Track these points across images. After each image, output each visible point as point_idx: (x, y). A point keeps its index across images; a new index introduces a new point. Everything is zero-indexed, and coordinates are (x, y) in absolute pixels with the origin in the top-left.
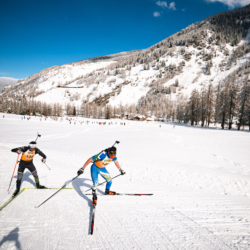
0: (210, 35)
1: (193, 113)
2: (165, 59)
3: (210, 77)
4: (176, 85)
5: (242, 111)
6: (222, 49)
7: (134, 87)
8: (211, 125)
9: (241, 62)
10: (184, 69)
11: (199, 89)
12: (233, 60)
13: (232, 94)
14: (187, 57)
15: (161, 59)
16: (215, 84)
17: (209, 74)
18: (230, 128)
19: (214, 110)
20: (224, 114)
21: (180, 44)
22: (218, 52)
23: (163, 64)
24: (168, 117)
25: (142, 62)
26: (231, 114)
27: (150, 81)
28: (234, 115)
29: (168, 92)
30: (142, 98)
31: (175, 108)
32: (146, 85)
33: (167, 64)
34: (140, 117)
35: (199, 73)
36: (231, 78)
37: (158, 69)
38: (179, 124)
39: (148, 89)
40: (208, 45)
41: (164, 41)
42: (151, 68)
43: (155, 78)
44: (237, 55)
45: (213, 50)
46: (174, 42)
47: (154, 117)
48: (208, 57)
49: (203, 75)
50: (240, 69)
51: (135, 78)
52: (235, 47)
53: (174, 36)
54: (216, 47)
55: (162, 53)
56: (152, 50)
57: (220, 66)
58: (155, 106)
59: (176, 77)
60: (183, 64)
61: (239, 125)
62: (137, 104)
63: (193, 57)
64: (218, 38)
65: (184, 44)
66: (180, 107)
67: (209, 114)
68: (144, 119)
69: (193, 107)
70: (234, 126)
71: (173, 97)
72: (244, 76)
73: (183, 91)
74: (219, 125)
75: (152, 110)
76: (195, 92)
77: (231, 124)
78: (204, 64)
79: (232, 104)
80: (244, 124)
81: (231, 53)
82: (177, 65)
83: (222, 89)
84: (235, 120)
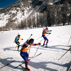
0: (22, 5)
1: (22, 26)
2: (11, 11)
3: (24, 16)
4: (16, 19)
5: (33, 24)
6: (26, 9)
7: (3, 21)
8: (27, 28)
9: (31, 12)
10: (17, 14)
11: (23, 20)
12: (29, 12)
13: (30, 20)
14: (18, 11)
15: (10, 11)
16: (26, 18)
17: (24, 15)
18: (31, 28)
19: (27, 24)
20: (29, 25)
21: (14, 7)
22: (25, 10)
23: (11, 13)
24: (16, 28)
25: (3, 12)
26: (31, 25)
27: (8, 18)
28: (32, 25)
29: (14, 21)
30: (7, 24)
31: (17, 25)
32: (7, 20)
33: (12, 13)
34: (8, 29)
35: (22, 15)
36: (29, 16)
37: (10, 14)
38: (19, 29)
39: (8, 21)
40: (22, 7)
41: (10, 6)
42: (7, 14)
43: (9, 17)
44: (29, 10)
45: (24, 9)
46: (13, 6)
47: (12, 29)
48: (23, 11)
49: (23, 16)
50: (31, 14)
51: (2, 17)
52: (29, 8)
53: (12, 4)
54: (24, 8)
55: (10, 9)
56: (6, 8)
57: (26, 13)
58: (11, 26)
59: (16, 17)
60: (17, 13)
61: (33, 27)
62: (5, 26)
63: (19, 11)
64: (24, 6)
65: (16, 7)
66: (19, 25)
67: (26, 26)
68: (9, 30)
69: (22, 24)
70: (32, 28)
71: (16, 22)
72: (32, 16)
73: (18, 20)
74: (29, 28)
75: (11, 27)
76: (22, 21)
77: (31, 27)
78: (22, 13)
79: (31, 23)
80: (34, 27)
81: (28, 10)
82: (15, 13)
83: (28, 19)
84: (32, 26)
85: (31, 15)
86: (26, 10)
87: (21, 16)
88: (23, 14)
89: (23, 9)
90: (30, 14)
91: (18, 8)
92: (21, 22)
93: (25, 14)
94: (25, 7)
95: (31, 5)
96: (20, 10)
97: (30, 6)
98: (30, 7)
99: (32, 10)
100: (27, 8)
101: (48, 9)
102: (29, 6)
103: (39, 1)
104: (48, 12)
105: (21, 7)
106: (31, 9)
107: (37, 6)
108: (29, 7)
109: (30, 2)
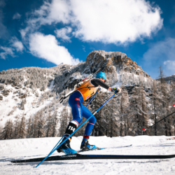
85: (47, 110)
86: (33, 95)
87: (11, 109)
88: (21, 106)
89: (24, 92)
90: (42, 106)
91: (9, 87)
92: (4, 127)
93: (25, 106)
94: (30, 87)
95: (52, 86)
96: (15, 93)
97: (49, 86)
98: (47, 90)
99: (50, 96)
100: (38, 90)
101: (96, 98)
102: (46, 86)
103: (73, 79)
104: (96, 107)
105: (20, 86)
106: (50, 94)
107: (68, 89)
108: (43, 89)
109: (51, 77)
